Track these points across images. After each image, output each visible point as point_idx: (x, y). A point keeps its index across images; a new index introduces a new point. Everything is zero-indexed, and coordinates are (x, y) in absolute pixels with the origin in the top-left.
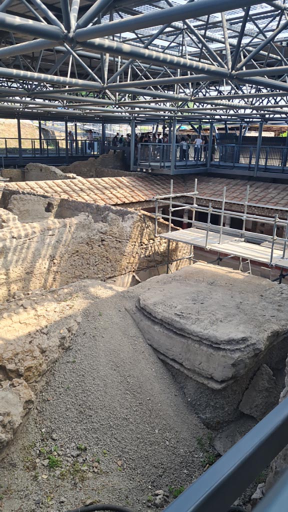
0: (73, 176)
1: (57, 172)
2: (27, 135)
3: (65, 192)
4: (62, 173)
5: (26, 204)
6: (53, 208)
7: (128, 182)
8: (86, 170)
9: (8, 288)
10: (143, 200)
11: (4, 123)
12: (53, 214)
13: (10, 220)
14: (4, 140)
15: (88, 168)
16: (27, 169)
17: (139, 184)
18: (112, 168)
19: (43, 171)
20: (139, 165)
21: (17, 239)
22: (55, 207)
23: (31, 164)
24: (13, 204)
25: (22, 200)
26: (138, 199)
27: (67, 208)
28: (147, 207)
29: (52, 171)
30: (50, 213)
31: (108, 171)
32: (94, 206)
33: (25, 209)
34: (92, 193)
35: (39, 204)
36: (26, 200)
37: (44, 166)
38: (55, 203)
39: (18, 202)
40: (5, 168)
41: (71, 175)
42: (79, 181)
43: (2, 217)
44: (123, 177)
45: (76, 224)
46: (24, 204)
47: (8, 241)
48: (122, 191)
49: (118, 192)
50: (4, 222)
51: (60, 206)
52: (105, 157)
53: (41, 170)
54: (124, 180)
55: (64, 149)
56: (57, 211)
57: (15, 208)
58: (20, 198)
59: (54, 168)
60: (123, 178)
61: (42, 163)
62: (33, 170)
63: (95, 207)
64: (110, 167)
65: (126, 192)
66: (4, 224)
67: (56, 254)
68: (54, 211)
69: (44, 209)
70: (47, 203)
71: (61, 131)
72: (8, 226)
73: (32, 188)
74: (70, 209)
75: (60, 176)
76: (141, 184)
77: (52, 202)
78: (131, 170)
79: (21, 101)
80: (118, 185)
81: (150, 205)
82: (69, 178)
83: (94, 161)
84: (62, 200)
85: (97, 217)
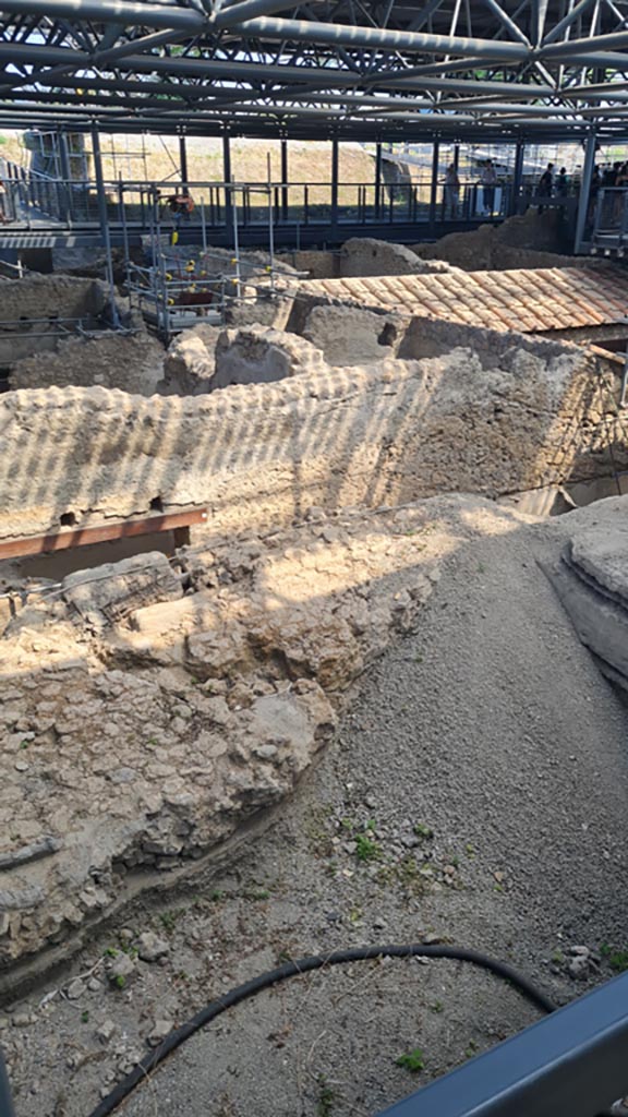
0: (442, 266)
1: (407, 258)
2: (350, 175)
3: (422, 301)
4: (418, 259)
5: (339, 326)
6: (395, 336)
7: (565, 281)
8: (471, 253)
9: (296, 499)
10: (598, 323)
11: (304, 149)
12: (393, 350)
13: (307, 359)
14: (303, 187)
15: (476, 249)
16: (346, 251)
17: (590, 285)
18: (531, 248)
19: (379, 255)
20: (597, 240)
21: (318, 400)
22: (399, 334)
23: (353, 239)
24: (315, 325)
25: (333, 318)
26: (586, 320)
27: (424, 338)
28: (605, 339)
29: (396, 256)
30: (389, 347)
31: (521, 255)
32: (483, 332)
33: (337, 337)
34: (481, 305)
35: (367, 328)
36: (340, 317)
37: (380, 243)
38: (401, 325)
39: (324, 322)
40: (301, 249)
41: (438, 264)
42: (454, 278)
43: (293, 353)
44: (555, 269)
45: (444, 372)
46: (335, 327)
47: (302, 402)
48: (549, 302)
49: (541, 304)
50: (295, 362)
51: (409, 332)
52: (518, 224)
53: (375, 254)
54: (558, 275)
55: (427, 205)
56: (402, 343)
57: (318, 335)
58: (330, 313)
59: (401, 249)
60: (554, 272)
61: (377, 238)
62: (358, 254)
63: (485, 336)
64: (527, 245)
65: (558, 303)
66: (295, 367)
67: (396, 435)
68: (397, 342)
69: (376, 337)
70: (384, 324)
71: (423, 165)
72: (303, 372)
73: (352, 293)
74: (431, 338)
75: (414, 266)
76: (596, 285)
77: (395, 324)
78: (576, 252)
79: (344, 97)
80: (541, 288)
81: (612, 334)
82: (433, 270)
83: (492, 230)
84: (416, 319)
85: (490, 358)
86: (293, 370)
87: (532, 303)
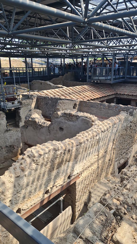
1: (51, 85)
4: (54, 85)
5: (65, 105)
6: (76, 106)
7: (88, 88)
8: (58, 82)
10: (99, 97)
12: (76, 110)
16: (32, 83)
17: (93, 89)
21: (103, 133)
22: (77, 105)
23: (34, 80)
24: (60, 105)
25: (64, 103)
26: (97, 97)
29: (48, 84)
30: (75, 109)
31: (70, 82)
33: (65, 108)
35: (71, 105)
36: (65, 103)
37: (43, 81)
38: (78, 103)
39: (62, 105)
40: (21, 83)
42: (66, 89)
45: (124, 119)
47: (100, 134)
48: (88, 93)
49: (86, 94)
51: (79, 105)
52: (67, 76)
53: (41, 84)
54: (85, 86)
56: (78, 108)
57: (61, 108)
58: (63, 102)
59: (48, 82)
61: (41, 80)
62: (36, 84)
65: (89, 93)
66: (93, 123)
67: (115, 138)
68: (77, 108)
69: (73, 107)
70: (74, 104)
76: (94, 89)
77: (76, 103)
78: (87, 81)
80: (84, 90)
81: (101, 99)
82: (59, 87)
83: (62, 77)
84: (81, 102)
86: (93, 124)
87: (85, 94)
